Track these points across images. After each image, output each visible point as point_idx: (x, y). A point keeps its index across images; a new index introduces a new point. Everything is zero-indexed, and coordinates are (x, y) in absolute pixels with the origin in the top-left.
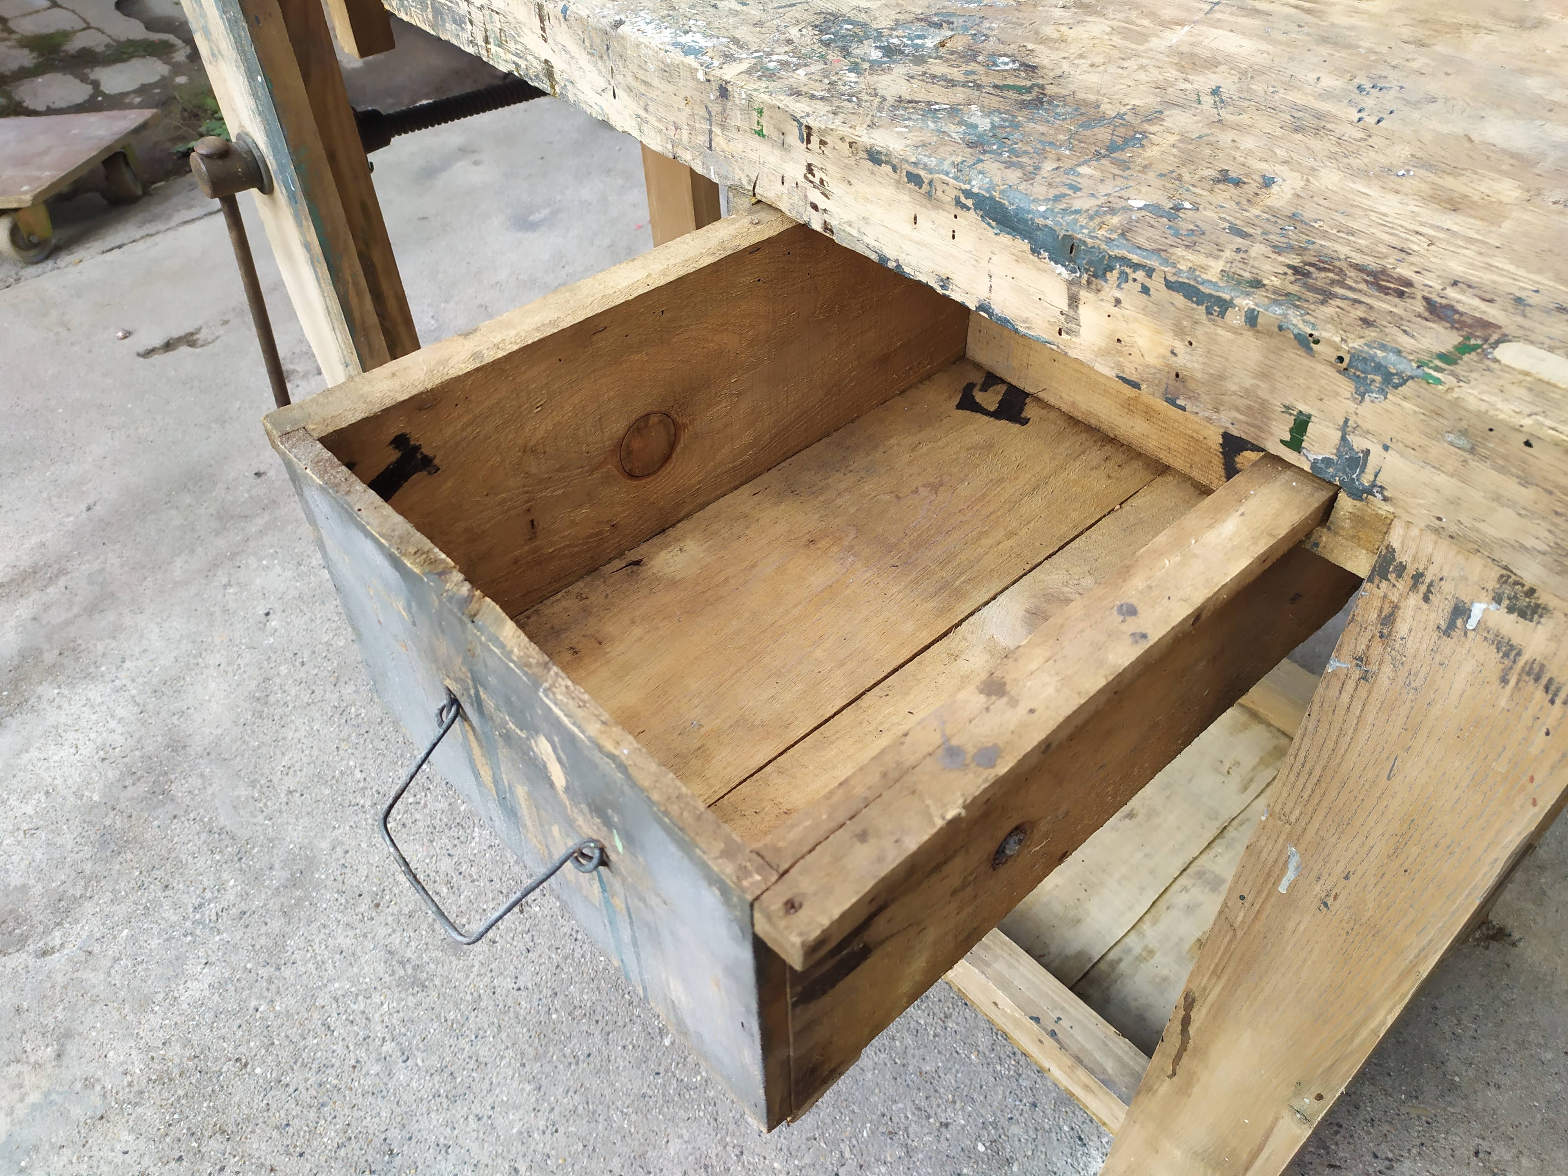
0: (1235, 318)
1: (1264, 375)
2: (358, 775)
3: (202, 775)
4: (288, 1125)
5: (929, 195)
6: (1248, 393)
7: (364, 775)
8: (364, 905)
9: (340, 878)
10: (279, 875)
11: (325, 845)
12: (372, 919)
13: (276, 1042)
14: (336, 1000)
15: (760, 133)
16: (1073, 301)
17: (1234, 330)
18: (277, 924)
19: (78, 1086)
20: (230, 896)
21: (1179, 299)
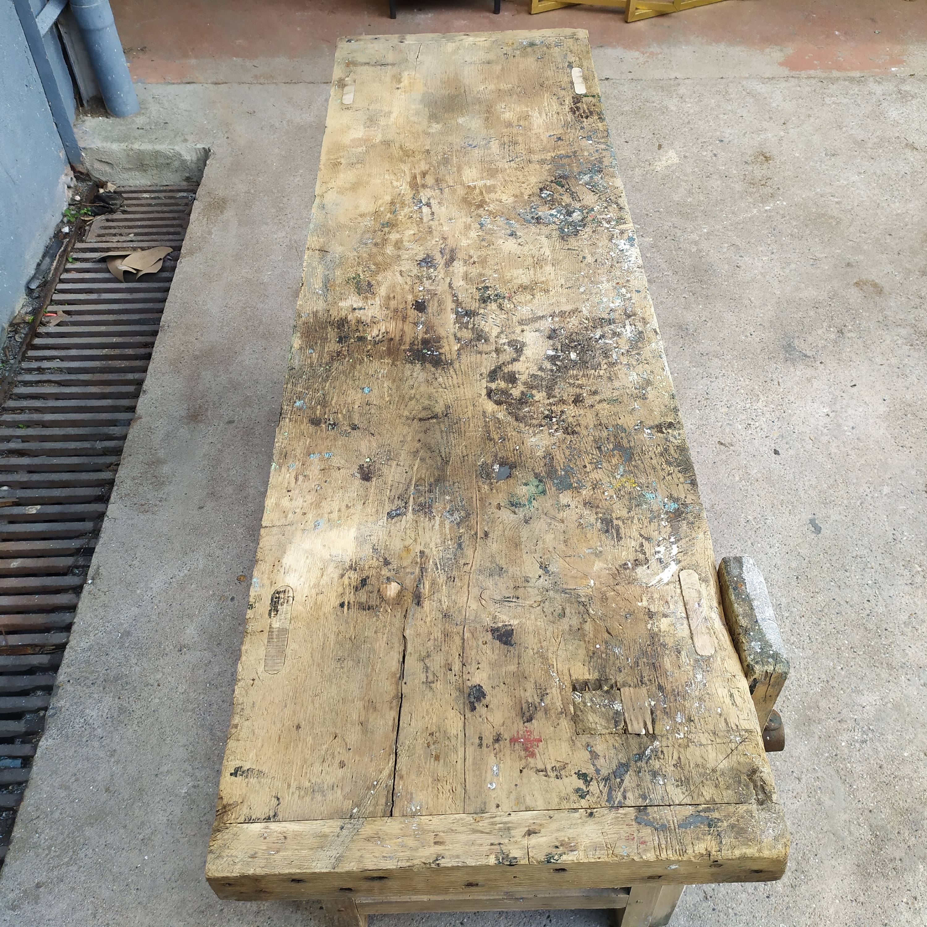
3: (850, 832)
4: (837, 613)
13: (836, 649)
14: (803, 649)
20: (846, 736)
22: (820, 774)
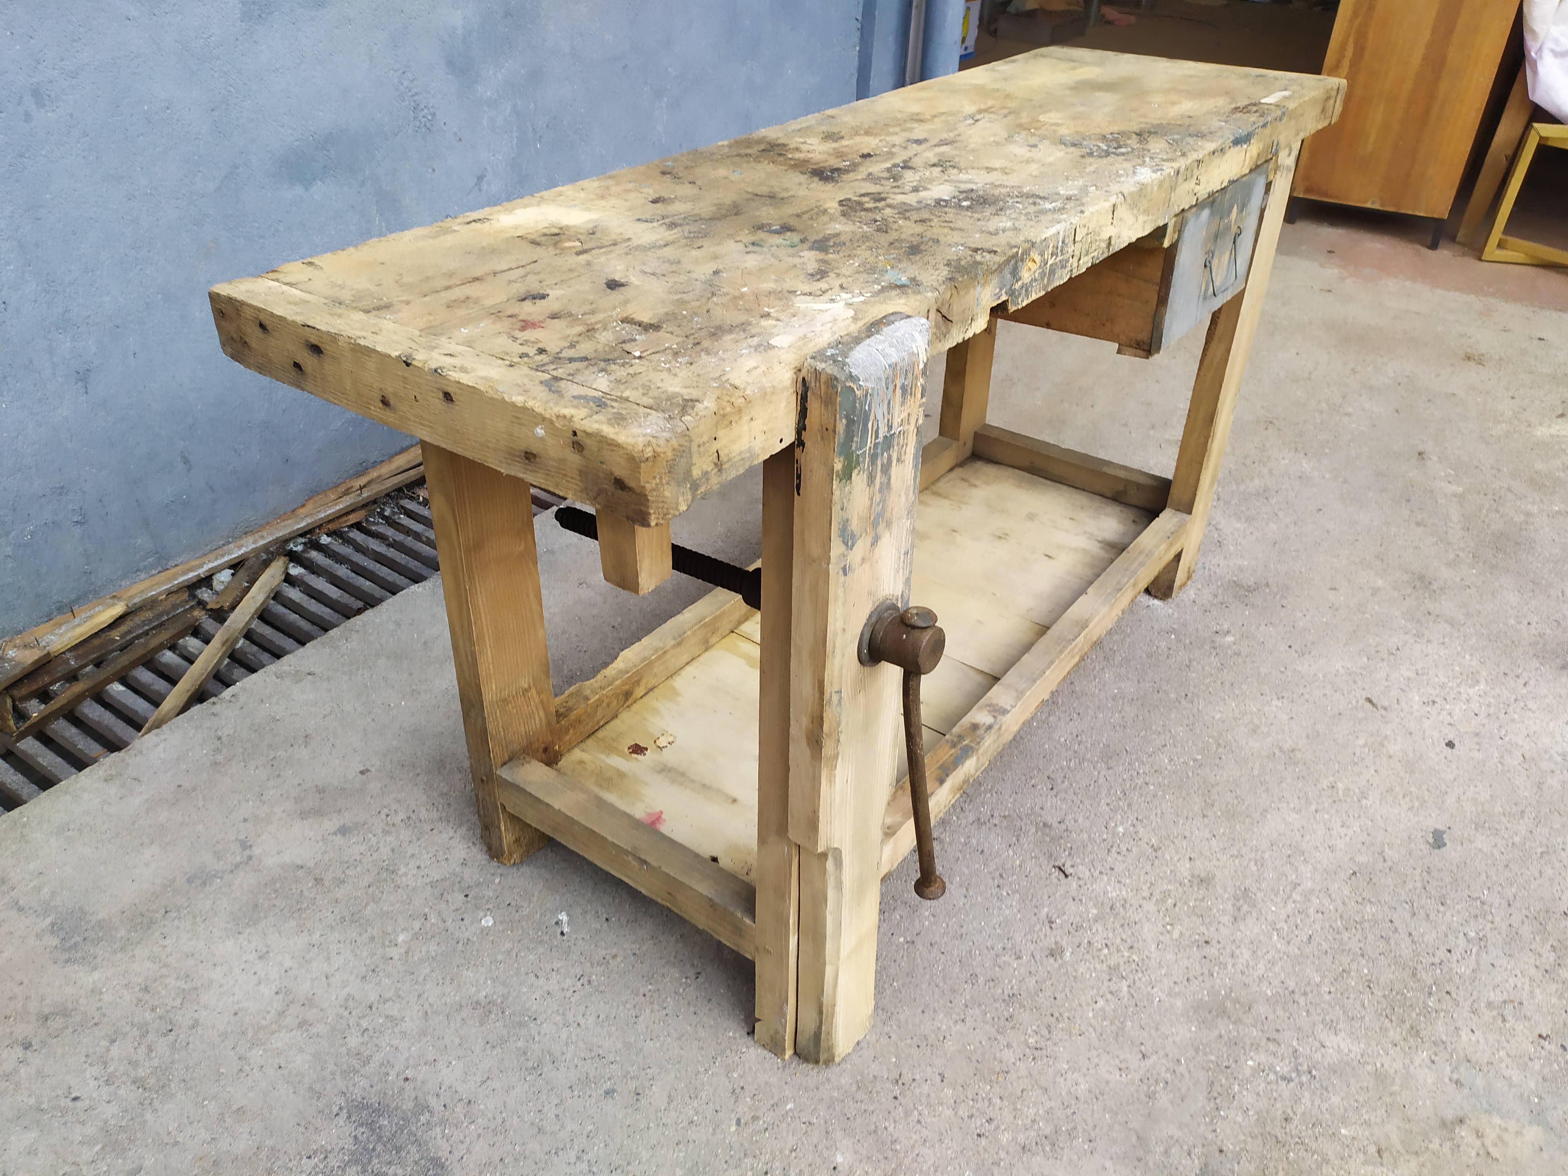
2: (1101, 1002)
3: (1166, 1152)
4: (1382, 937)
7: (1099, 999)
8: (1212, 951)
9: (1200, 979)
10: (1224, 1027)
11: (1179, 1003)
12: (1219, 942)
13: (1341, 969)
14: (1289, 943)
18: (1261, 1009)
19: (1466, 1091)
20: (1262, 1058)
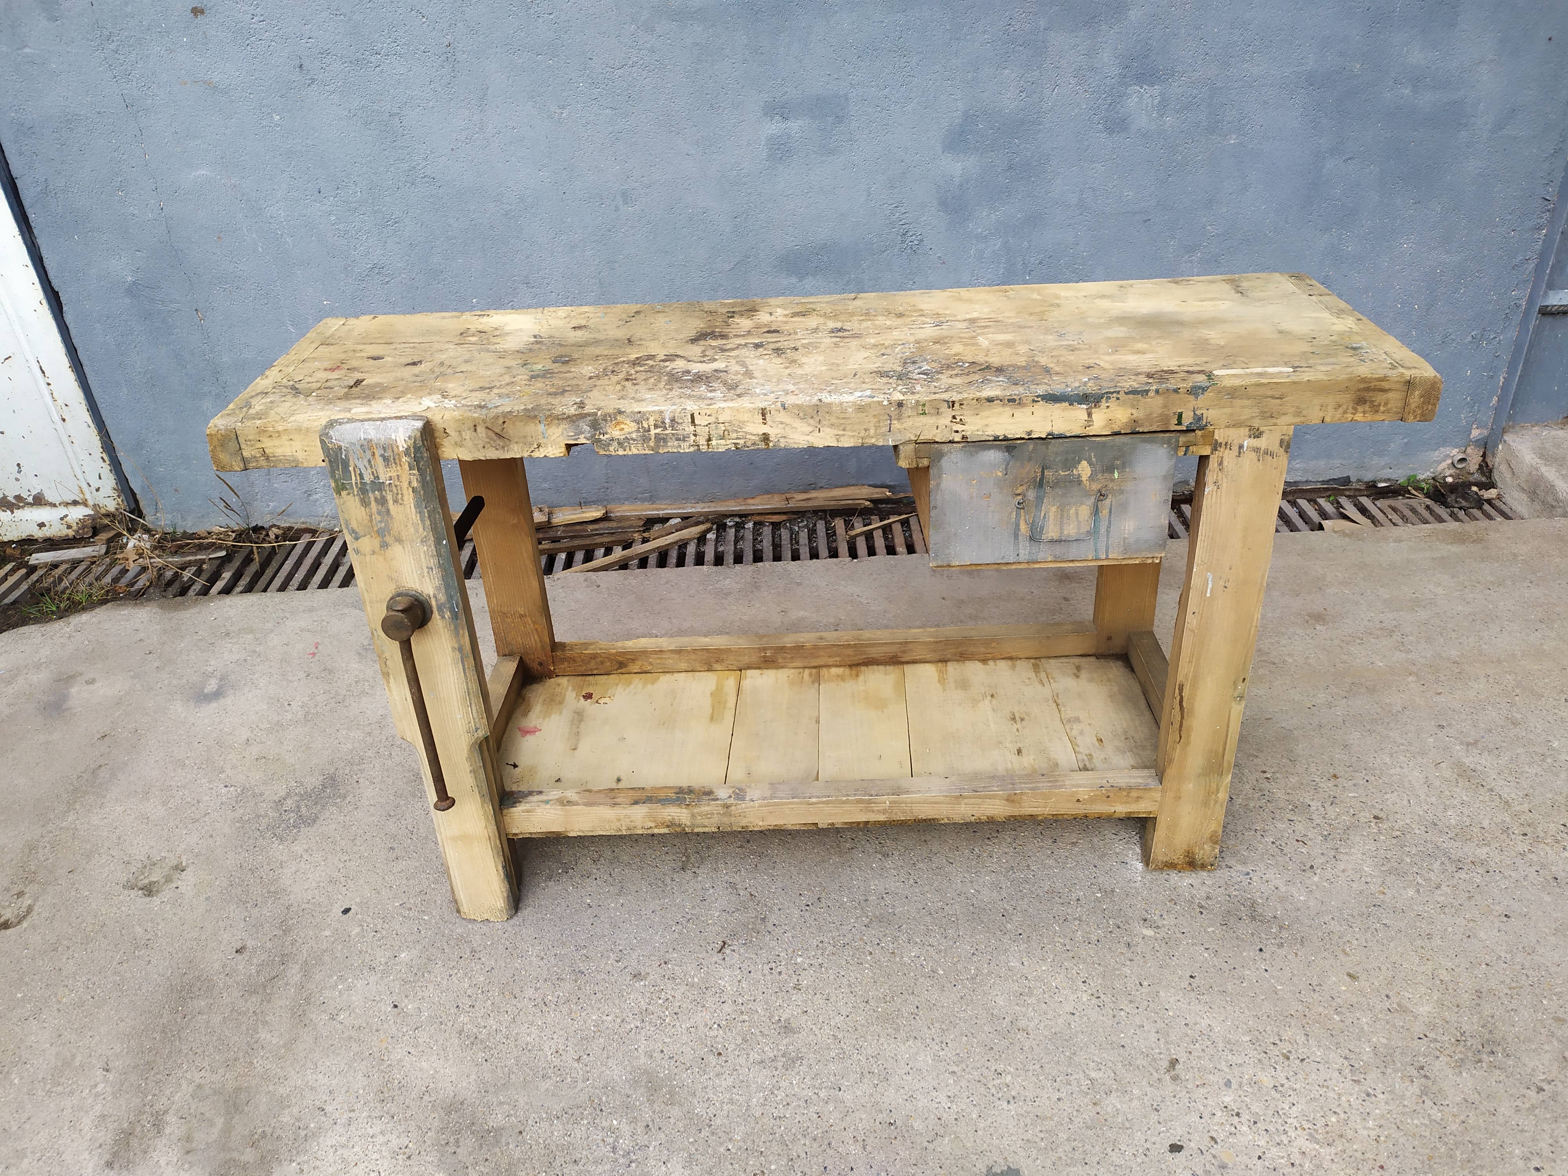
0: (1151, 394)
1: (1165, 406)
2: (610, 1018)
3: (502, 1103)
5: (1019, 404)
6: (1161, 415)
7: (612, 1016)
8: (713, 1060)
9: (678, 1064)
10: (640, 1095)
12: (726, 1061)
13: (762, 1149)
14: (764, 1105)
15: (924, 414)
16: (1090, 415)
17: (1151, 398)
21: (1131, 396)
22: (580, 1085)
